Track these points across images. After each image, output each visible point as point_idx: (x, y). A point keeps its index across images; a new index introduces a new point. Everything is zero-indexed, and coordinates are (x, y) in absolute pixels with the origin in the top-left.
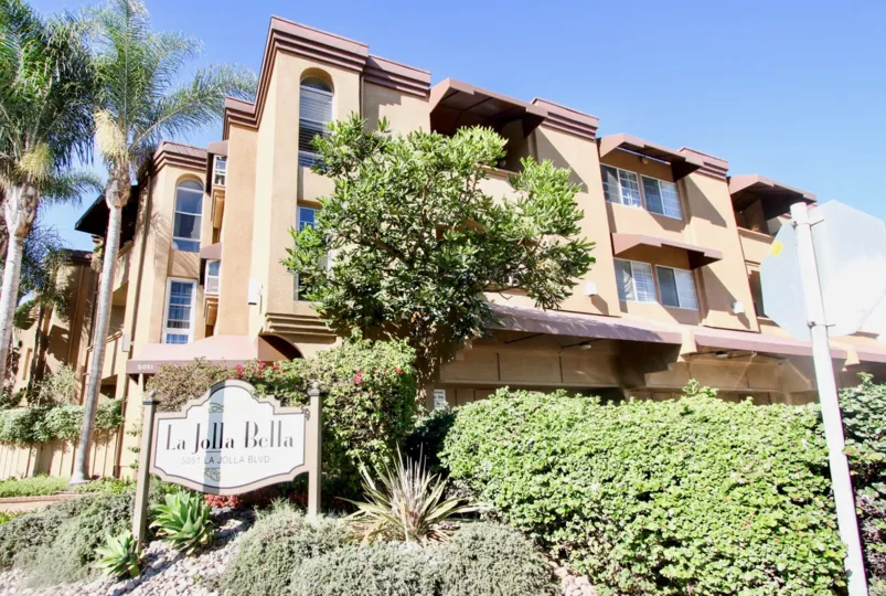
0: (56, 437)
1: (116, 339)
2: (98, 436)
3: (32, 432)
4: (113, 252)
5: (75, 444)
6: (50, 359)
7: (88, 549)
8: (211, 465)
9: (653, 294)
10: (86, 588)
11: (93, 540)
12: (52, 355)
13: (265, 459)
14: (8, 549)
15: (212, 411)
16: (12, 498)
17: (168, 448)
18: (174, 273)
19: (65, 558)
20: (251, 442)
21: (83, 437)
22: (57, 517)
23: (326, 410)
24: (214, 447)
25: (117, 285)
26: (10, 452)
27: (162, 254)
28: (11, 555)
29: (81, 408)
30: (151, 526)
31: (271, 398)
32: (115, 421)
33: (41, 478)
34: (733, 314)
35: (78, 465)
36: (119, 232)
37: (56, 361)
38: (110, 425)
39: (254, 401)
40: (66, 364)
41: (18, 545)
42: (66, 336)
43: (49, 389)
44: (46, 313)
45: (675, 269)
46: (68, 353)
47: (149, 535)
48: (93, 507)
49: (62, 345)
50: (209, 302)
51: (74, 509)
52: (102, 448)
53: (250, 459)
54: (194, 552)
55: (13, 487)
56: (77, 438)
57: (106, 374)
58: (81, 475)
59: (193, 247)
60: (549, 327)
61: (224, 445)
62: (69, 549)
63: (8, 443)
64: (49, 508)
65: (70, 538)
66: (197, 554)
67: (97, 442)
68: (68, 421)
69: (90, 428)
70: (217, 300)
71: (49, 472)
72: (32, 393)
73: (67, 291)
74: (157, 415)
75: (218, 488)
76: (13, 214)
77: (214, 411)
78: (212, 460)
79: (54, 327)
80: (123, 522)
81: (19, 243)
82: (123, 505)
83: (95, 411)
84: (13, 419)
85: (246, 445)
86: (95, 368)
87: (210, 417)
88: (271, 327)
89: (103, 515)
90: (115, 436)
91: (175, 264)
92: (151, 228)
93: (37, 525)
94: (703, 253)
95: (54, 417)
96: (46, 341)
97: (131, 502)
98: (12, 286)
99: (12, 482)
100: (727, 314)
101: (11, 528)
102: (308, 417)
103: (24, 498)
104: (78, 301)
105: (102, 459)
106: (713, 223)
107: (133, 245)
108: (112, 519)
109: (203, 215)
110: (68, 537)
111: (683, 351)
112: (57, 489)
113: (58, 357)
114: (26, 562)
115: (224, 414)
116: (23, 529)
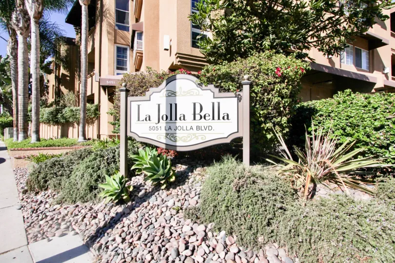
0: (69, 121)
1: (92, 76)
2: (88, 121)
3: (57, 118)
4: (86, 34)
5: (78, 124)
6: (63, 88)
7: (93, 183)
8: (170, 131)
9: (352, 61)
10: (96, 208)
11: (95, 176)
12: (63, 87)
13: (209, 128)
14: (43, 178)
15: (168, 96)
16: (51, 148)
17: (139, 120)
18: (118, 42)
19: (79, 186)
20: (198, 117)
21: (81, 121)
22: (71, 160)
23: (253, 95)
24: (171, 119)
25: (89, 50)
26: (49, 127)
27: (111, 31)
28: (46, 182)
29: (78, 108)
30: (132, 169)
31: (211, 87)
32: (96, 114)
33: (64, 139)
34: (384, 73)
35: (81, 133)
36: (88, 19)
37: (66, 90)
38: (93, 116)
39: (199, 89)
40: (70, 91)
41: (49, 176)
42: (68, 78)
43: (64, 101)
44: (58, 67)
45: (362, 49)
46: (71, 86)
47: (130, 174)
48: (93, 156)
49: (67, 82)
50: (138, 54)
51: (81, 155)
52: (91, 127)
53: (198, 128)
54: (166, 187)
55: (51, 142)
56: (79, 122)
57: (89, 93)
58: (82, 138)
59: (126, 29)
60: (324, 68)
61: (178, 118)
62: (81, 181)
63: (47, 123)
64: (67, 153)
65: (80, 175)
66: (167, 189)
67: (88, 124)
68: (74, 114)
69: (84, 117)
70: (142, 54)
71: (68, 137)
72: (57, 103)
73: (66, 57)
74: (129, 99)
75: (176, 146)
76: (30, 5)
77: (169, 96)
78: (170, 128)
79: (62, 74)
80: (113, 165)
81: (36, 22)
82: (111, 155)
83: (85, 110)
84: (47, 112)
85: (195, 119)
86: (83, 89)
87: (167, 100)
88: (179, 62)
89: (100, 161)
90: (96, 121)
91: (118, 37)
92: (104, 18)
93: (60, 164)
94: (382, 40)
95: (66, 112)
96: (60, 80)
97: (116, 153)
98: (36, 46)
99: (51, 140)
100: (381, 73)
101: (44, 166)
102: (239, 100)
103: (57, 147)
104: (72, 62)
105: (92, 131)
106: (382, 27)
107: (95, 28)
108: (106, 164)
109: (130, 12)
110: (79, 174)
111: (376, 87)
112: (72, 144)
113: (66, 88)
114: (55, 187)
115: (177, 98)
116: (51, 167)
